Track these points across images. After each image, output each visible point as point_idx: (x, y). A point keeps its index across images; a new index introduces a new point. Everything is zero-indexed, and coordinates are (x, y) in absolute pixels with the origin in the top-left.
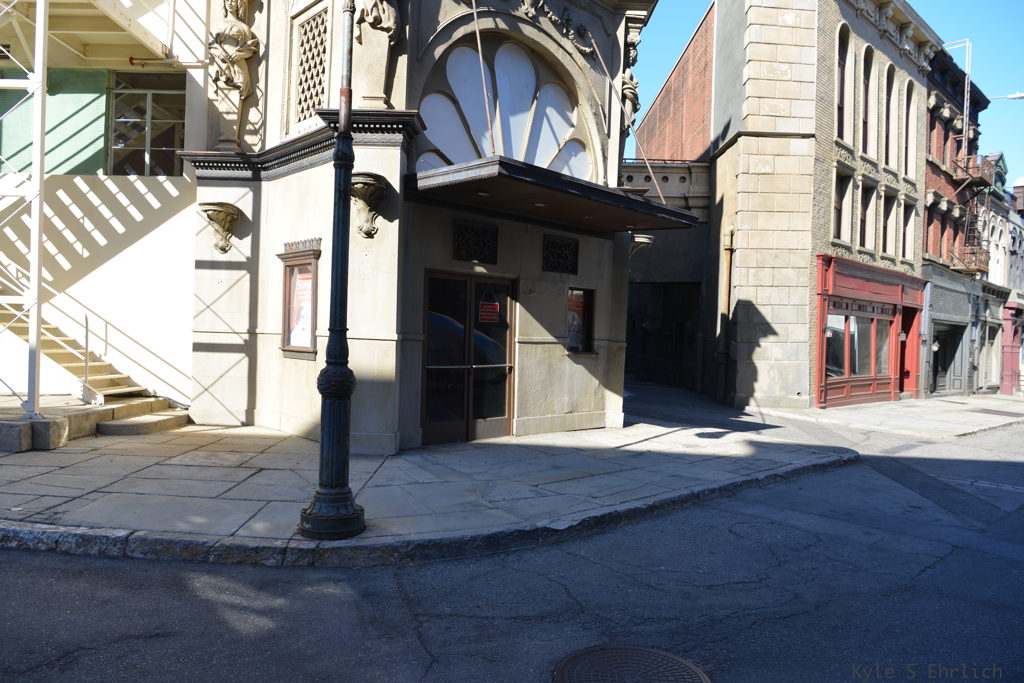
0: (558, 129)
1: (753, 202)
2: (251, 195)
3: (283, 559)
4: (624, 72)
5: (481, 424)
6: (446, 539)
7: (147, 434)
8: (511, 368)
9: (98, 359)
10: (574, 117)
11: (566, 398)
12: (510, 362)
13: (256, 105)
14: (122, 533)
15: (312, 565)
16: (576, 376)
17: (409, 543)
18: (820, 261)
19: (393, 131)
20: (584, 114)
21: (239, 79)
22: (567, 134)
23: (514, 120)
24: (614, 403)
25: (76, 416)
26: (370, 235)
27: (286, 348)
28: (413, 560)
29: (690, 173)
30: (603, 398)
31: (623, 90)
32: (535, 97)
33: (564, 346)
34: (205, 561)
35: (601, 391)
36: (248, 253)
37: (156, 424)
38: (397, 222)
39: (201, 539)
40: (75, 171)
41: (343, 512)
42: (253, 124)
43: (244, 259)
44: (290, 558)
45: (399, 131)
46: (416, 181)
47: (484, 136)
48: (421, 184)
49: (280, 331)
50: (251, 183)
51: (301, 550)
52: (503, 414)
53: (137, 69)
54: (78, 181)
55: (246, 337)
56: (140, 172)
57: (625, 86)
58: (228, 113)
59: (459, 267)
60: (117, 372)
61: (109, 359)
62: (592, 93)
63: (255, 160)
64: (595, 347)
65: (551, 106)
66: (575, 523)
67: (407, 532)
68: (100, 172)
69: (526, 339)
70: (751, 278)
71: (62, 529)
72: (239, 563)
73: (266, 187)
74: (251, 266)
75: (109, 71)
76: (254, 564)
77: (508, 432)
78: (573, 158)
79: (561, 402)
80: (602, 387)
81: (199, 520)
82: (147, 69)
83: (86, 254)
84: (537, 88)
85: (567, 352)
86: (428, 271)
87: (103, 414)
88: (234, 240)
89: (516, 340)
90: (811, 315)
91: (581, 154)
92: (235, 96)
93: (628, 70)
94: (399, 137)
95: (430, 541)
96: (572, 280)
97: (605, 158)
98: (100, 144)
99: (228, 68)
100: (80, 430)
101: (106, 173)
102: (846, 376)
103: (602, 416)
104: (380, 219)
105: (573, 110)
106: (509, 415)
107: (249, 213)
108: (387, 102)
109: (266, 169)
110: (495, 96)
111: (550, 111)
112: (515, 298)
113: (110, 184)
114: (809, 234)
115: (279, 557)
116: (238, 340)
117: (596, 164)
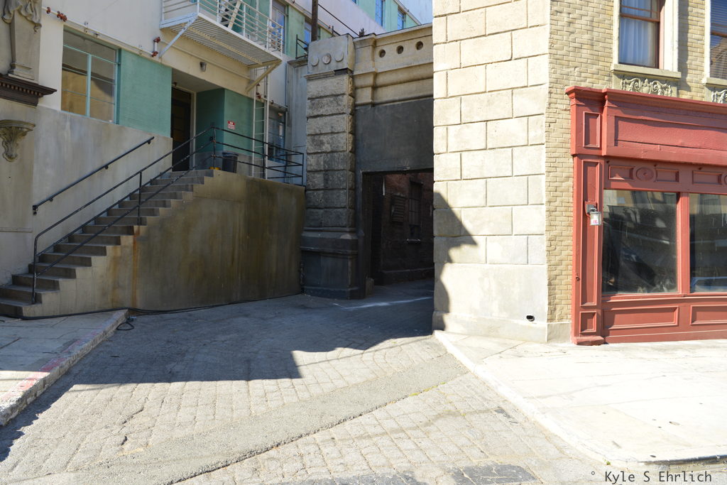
18: (574, 101)
70: (452, 140)
90: (554, 191)
102: (680, 290)
114: (545, 61)
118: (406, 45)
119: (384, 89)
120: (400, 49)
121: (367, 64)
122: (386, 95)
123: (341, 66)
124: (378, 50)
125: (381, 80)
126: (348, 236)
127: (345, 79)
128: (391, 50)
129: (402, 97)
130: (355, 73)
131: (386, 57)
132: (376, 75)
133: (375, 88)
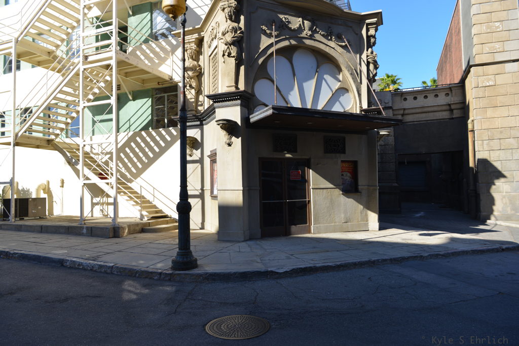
0: (331, 84)
1: (483, 103)
2: (200, 131)
3: (160, 277)
4: (367, 51)
5: (293, 228)
6: (223, 273)
7: (160, 232)
8: (309, 201)
9: (151, 203)
10: (340, 77)
11: (343, 216)
12: (308, 198)
13: (202, 94)
14: (113, 264)
15: (170, 280)
16: (349, 205)
17: (207, 273)
19: (236, 99)
20: (345, 75)
21: (194, 85)
22: (336, 85)
23: (305, 85)
24: (373, 218)
25: (133, 225)
26: (229, 145)
27: (212, 195)
28: (208, 281)
29: (451, 91)
30: (366, 215)
31: (367, 60)
32: (317, 71)
33: (340, 189)
34: (135, 276)
35: (365, 212)
36: (200, 156)
37: (164, 228)
38: (240, 138)
39: (135, 268)
40: (141, 130)
41: (185, 260)
42: (201, 102)
43: (198, 159)
44: (162, 276)
45: (239, 99)
46: (249, 119)
47: (290, 94)
48: (252, 120)
49: (210, 188)
50: (199, 127)
51: (166, 274)
52: (307, 223)
53: (161, 86)
54: (143, 133)
55: (200, 191)
56: (164, 127)
57: (369, 57)
58: (191, 99)
59: (277, 155)
60: (158, 208)
61: (155, 203)
62: (348, 64)
63: (200, 117)
64: (360, 190)
65: (326, 74)
66: (288, 270)
67: (209, 269)
68: (150, 128)
69: (316, 187)
70: (485, 146)
71: (96, 262)
72: (146, 278)
73: (206, 128)
74: (201, 161)
75: (152, 89)
76: (150, 278)
77: (309, 232)
78: (342, 97)
79: (340, 217)
80: (365, 210)
81: (142, 262)
82: (164, 86)
83: (146, 161)
84: (318, 67)
85: (341, 193)
86: (260, 159)
87: (145, 224)
88: (194, 151)
89: (311, 187)
91: (346, 95)
92: (193, 91)
93: (370, 50)
94: (239, 102)
95: (215, 273)
96: (343, 157)
97: (360, 95)
98: (150, 118)
99: (190, 81)
100: (134, 230)
101: (152, 129)
103: (367, 225)
104: (234, 137)
105: (340, 74)
106: (309, 223)
107: (199, 140)
108: (237, 88)
109: (205, 120)
110: (294, 75)
111: (327, 77)
112: (309, 168)
113: (154, 133)
115: (159, 276)
116: (197, 193)
117: (355, 98)
118: (418, 97)
119: (408, 116)
120: (415, 98)
121: (400, 104)
122: (409, 118)
123: (387, 105)
124: (403, 98)
125: (406, 112)
126: (396, 185)
127: (391, 111)
128: (410, 98)
129: (418, 120)
130: (394, 108)
131: (407, 102)
132: (404, 109)
133: (403, 115)
